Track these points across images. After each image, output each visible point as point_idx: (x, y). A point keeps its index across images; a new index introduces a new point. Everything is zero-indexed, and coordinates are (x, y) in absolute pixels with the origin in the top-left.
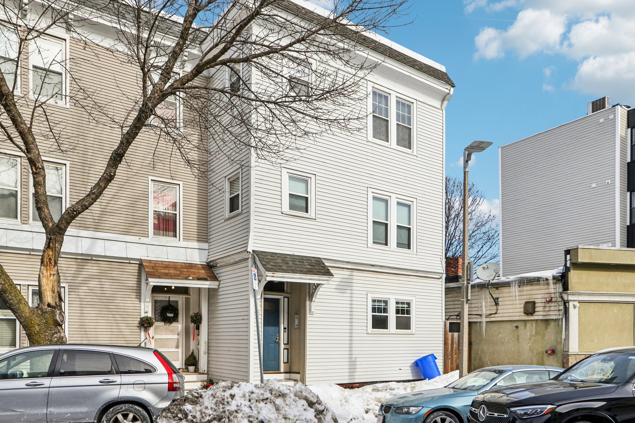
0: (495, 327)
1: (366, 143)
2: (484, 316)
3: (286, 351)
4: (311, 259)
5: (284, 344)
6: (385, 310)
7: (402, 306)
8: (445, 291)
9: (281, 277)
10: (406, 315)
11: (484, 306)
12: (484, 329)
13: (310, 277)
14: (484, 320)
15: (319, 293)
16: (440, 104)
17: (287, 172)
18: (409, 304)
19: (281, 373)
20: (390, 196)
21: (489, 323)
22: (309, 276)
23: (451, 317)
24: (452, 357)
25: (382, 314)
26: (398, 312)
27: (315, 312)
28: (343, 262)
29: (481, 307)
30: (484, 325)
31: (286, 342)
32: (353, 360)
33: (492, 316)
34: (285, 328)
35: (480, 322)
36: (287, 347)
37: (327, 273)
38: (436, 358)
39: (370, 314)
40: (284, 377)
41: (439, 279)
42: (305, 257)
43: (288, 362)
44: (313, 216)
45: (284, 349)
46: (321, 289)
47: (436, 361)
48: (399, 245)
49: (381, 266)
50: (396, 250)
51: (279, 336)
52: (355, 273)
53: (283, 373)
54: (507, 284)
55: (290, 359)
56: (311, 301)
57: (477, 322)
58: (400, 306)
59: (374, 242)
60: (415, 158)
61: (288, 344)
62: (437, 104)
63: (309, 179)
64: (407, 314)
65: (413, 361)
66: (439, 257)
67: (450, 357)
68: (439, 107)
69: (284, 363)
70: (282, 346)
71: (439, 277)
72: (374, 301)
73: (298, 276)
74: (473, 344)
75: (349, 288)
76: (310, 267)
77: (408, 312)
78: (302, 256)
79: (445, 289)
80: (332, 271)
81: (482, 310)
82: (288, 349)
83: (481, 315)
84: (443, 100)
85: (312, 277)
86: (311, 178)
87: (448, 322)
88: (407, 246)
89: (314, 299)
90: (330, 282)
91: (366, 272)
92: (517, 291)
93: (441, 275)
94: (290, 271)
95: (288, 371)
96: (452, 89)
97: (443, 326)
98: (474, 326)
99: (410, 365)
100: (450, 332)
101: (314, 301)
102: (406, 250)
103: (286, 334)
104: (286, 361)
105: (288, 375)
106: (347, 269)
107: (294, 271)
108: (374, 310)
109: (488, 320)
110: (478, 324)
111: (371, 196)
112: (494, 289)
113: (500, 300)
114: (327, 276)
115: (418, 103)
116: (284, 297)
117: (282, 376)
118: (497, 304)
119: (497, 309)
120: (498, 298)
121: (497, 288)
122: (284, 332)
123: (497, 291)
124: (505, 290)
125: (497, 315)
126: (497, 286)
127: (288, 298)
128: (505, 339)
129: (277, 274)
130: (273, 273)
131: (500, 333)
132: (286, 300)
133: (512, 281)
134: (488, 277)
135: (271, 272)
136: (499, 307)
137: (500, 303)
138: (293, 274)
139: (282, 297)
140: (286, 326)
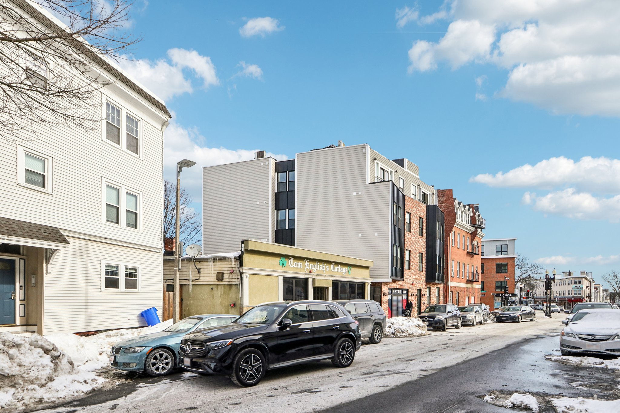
0: (198, 289)
1: (101, 142)
2: (191, 281)
3: (22, 306)
4: (48, 227)
5: (20, 300)
6: (117, 274)
7: (130, 271)
8: (164, 262)
9: (16, 241)
10: (133, 278)
11: (191, 274)
12: (191, 290)
13: (47, 243)
14: (191, 283)
15: (56, 257)
16: (161, 127)
17: (24, 150)
18: (136, 270)
19: (17, 326)
20: (121, 187)
21: (194, 286)
22: (45, 242)
23: (168, 281)
24: (169, 309)
25: (114, 277)
26: (127, 275)
27: (52, 273)
28: (79, 233)
29: (189, 274)
30: (191, 287)
31: (22, 298)
32: (89, 313)
33: (196, 281)
34: (21, 286)
35: (188, 285)
36: (23, 302)
37: (64, 240)
38: (157, 310)
39: (104, 277)
40: (21, 329)
41: (160, 252)
42: (42, 225)
43: (24, 316)
44: (50, 192)
45: (20, 304)
46: (58, 254)
47: (157, 312)
48: (128, 225)
49: (113, 240)
50: (125, 228)
51: (15, 293)
52: (90, 243)
53: (19, 326)
54: (206, 260)
55: (27, 313)
56: (48, 263)
58: (129, 271)
59: (107, 220)
60: (142, 162)
61: (24, 300)
62: (159, 127)
63: (47, 160)
64: (134, 277)
65: (139, 313)
66: (159, 237)
67: (167, 309)
68: (160, 129)
69: (20, 317)
70: (18, 302)
71: (159, 251)
72: (107, 266)
73: (34, 241)
74: (184, 300)
75: (85, 255)
76: (47, 234)
77: (135, 276)
78: (39, 225)
79: (164, 260)
80: (68, 239)
81: (189, 277)
82: (24, 305)
83: (188, 280)
84: (163, 125)
85: (48, 243)
87: (166, 284)
88: (135, 226)
89: (50, 262)
90: (67, 249)
91: (100, 243)
92: (212, 265)
93: (161, 250)
94: (27, 237)
95: (25, 324)
96: (169, 118)
97: (162, 287)
98: (184, 288)
99: (137, 316)
100: (167, 291)
101: (51, 264)
102: (134, 229)
103: (22, 291)
104: (22, 314)
105: (25, 327)
106: (83, 239)
107: (30, 237)
108: (107, 273)
109: (194, 283)
110: (187, 286)
111: (104, 184)
112: (198, 263)
113: (201, 270)
114: (64, 244)
115: (144, 121)
116: (20, 259)
117: (19, 329)
118: (199, 273)
119: (200, 277)
120: (200, 269)
121: (200, 262)
122: (20, 289)
123: (200, 264)
124: (205, 263)
125: (199, 281)
126: (200, 261)
127: (24, 260)
128: (205, 297)
129: (11, 238)
130: (7, 237)
131: (201, 293)
132: (22, 261)
133: (209, 258)
134: (193, 254)
135: (5, 236)
136: (201, 275)
137: (202, 272)
138: (29, 239)
139: (18, 259)
140: (22, 284)
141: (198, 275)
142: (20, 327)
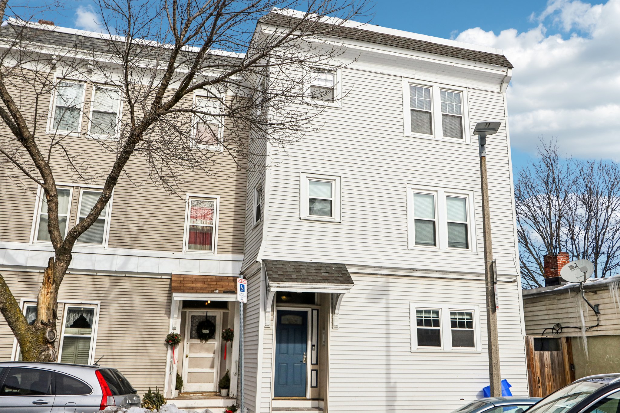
0: (599, 345)
1: (403, 138)
2: (584, 329)
3: (314, 373)
4: (332, 265)
5: (312, 364)
6: (437, 323)
7: (461, 317)
8: (523, 299)
9: (288, 287)
10: (466, 329)
11: (582, 316)
12: (586, 347)
13: (324, 286)
14: (585, 335)
15: (342, 304)
16: (499, 87)
17: (307, 177)
18: (470, 314)
19: (307, 400)
20: (437, 191)
21: (591, 340)
22: (322, 285)
24: (544, 384)
25: (432, 328)
26: (454, 324)
27: (339, 326)
28: (375, 267)
29: (579, 317)
30: (585, 341)
31: (314, 362)
32: (392, 385)
33: (594, 329)
34: (313, 346)
35: (580, 337)
36: (316, 367)
37: (348, 280)
38: (510, 386)
39: (415, 328)
40: (312, 404)
41: (514, 282)
42: (325, 264)
43: (316, 387)
44: (338, 219)
45: (312, 370)
46: (343, 299)
47: (510, 389)
48: (452, 244)
49: (427, 270)
50: (447, 251)
51: (306, 355)
52: (392, 280)
53: (309, 400)
54: (605, 287)
55: (320, 383)
56: (334, 314)
57: (577, 337)
58: (457, 317)
59: (417, 243)
60: (469, 147)
61: (317, 364)
62: (496, 88)
63: (334, 181)
64: (468, 327)
65: (481, 389)
66: (511, 255)
67: (540, 385)
68: (498, 90)
69: (311, 387)
70: (309, 367)
71: (512, 280)
72: (419, 312)
73: (308, 285)
74: (577, 367)
75: (385, 297)
76: (327, 274)
77: (470, 325)
78: (322, 263)
79: (524, 296)
80: (353, 278)
81: (580, 322)
82: (317, 371)
83: (580, 328)
84: (502, 84)
85: (326, 286)
86: (335, 180)
87: (532, 339)
88: (465, 245)
89: (336, 311)
90: (351, 291)
91: (407, 278)
93: (515, 278)
94: (300, 280)
95: (317, 397)
96: (509, 70)
97: (523, 343)
98: (573, 342)
99: (476, 394)
100: (535, 350)
101: (338, 314)
102: (464, 250)
103: (315, 353)
104: (314, 384)
105: (316, 402)
106: (381, 275)
107: (304, 281)
108: (419, 323)
109: (589, 334)
110: (578, 340)
111: (410, 193)
112: (592, 294)
113: (601, 307)
114: (345, 284)
115: (469, 90)
116: (313, 310)
117: (308, 404)
118: (597, 313)
119: (599, 321)
120: (597, 306)
121: (595, 292)
122: (312, 350)
123: (596, 297)
124: (604, 294)
125: (599, 328)
126: (595, 289)
127: (318, 310)
128: (613, 361)
129: (282, 284)
130: (278, 284)
131: (606, 353)
132: (315, 312)
133: (610, 282)
134: (577, 278)
135: (275, 283)
136: (601, 318)
137: (602, 312)
138: (302, 283)
139: (309, 310)
140: (315, 343)
141: (595, 318)
142: (310, 402)
